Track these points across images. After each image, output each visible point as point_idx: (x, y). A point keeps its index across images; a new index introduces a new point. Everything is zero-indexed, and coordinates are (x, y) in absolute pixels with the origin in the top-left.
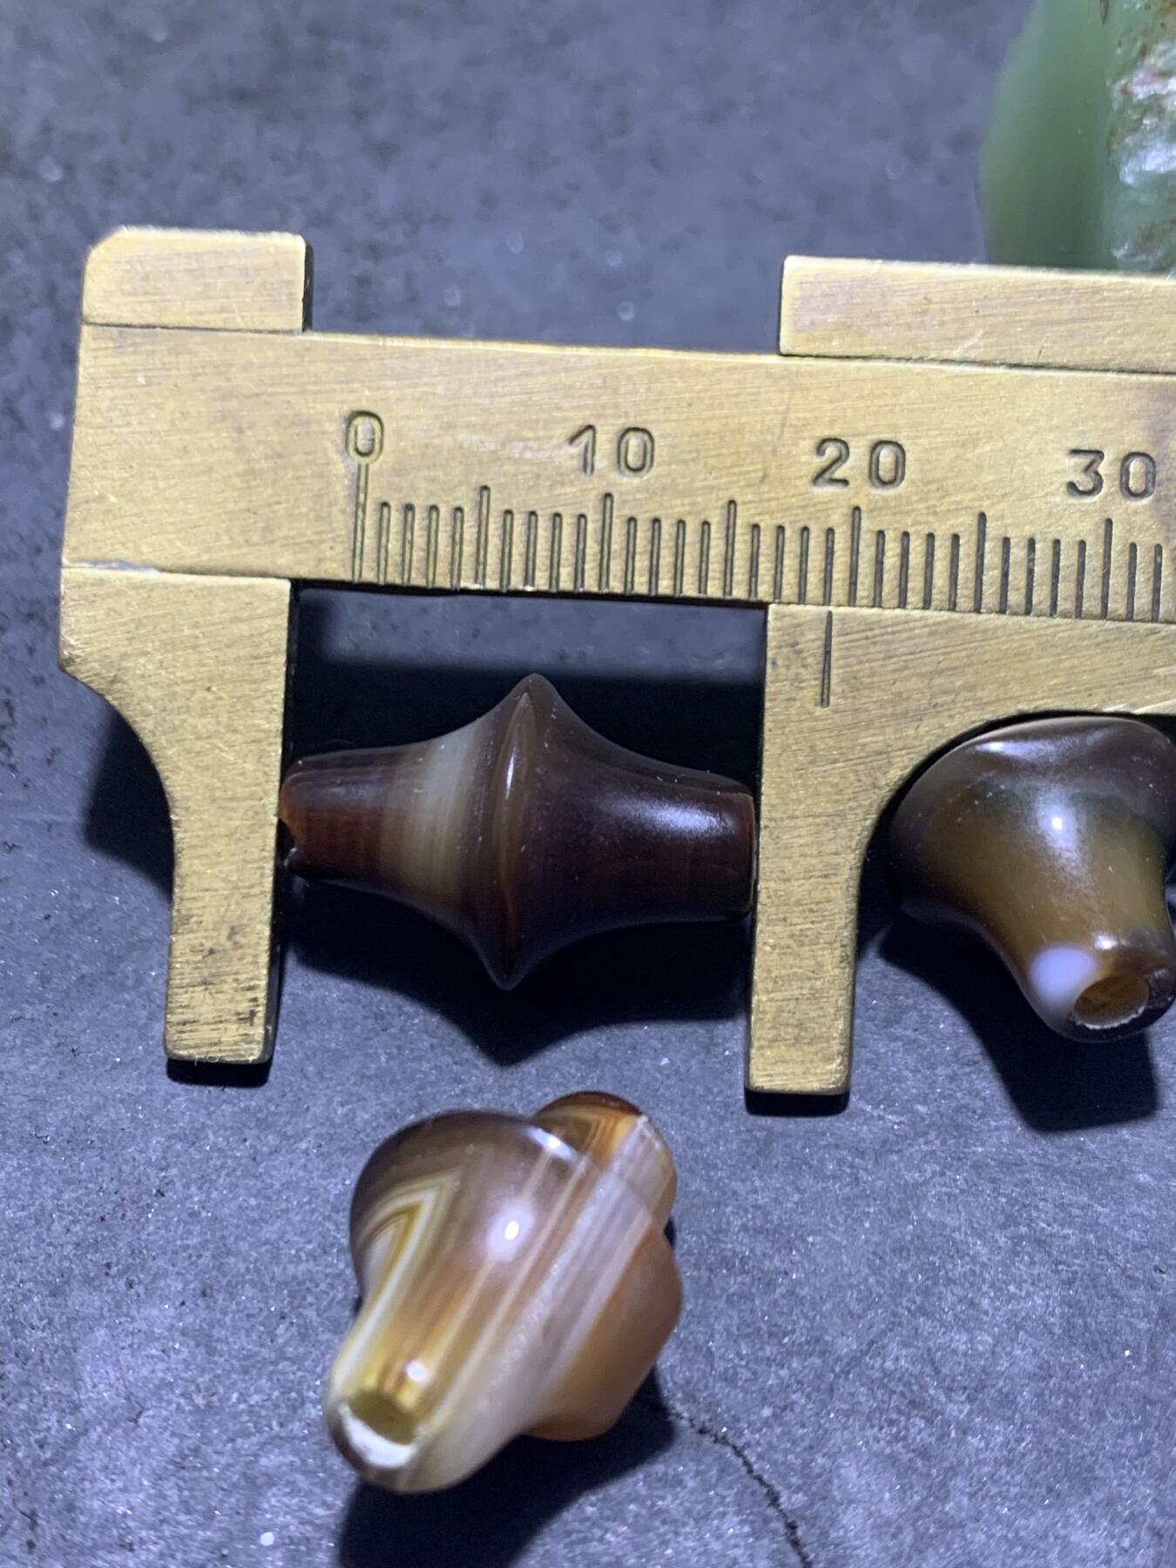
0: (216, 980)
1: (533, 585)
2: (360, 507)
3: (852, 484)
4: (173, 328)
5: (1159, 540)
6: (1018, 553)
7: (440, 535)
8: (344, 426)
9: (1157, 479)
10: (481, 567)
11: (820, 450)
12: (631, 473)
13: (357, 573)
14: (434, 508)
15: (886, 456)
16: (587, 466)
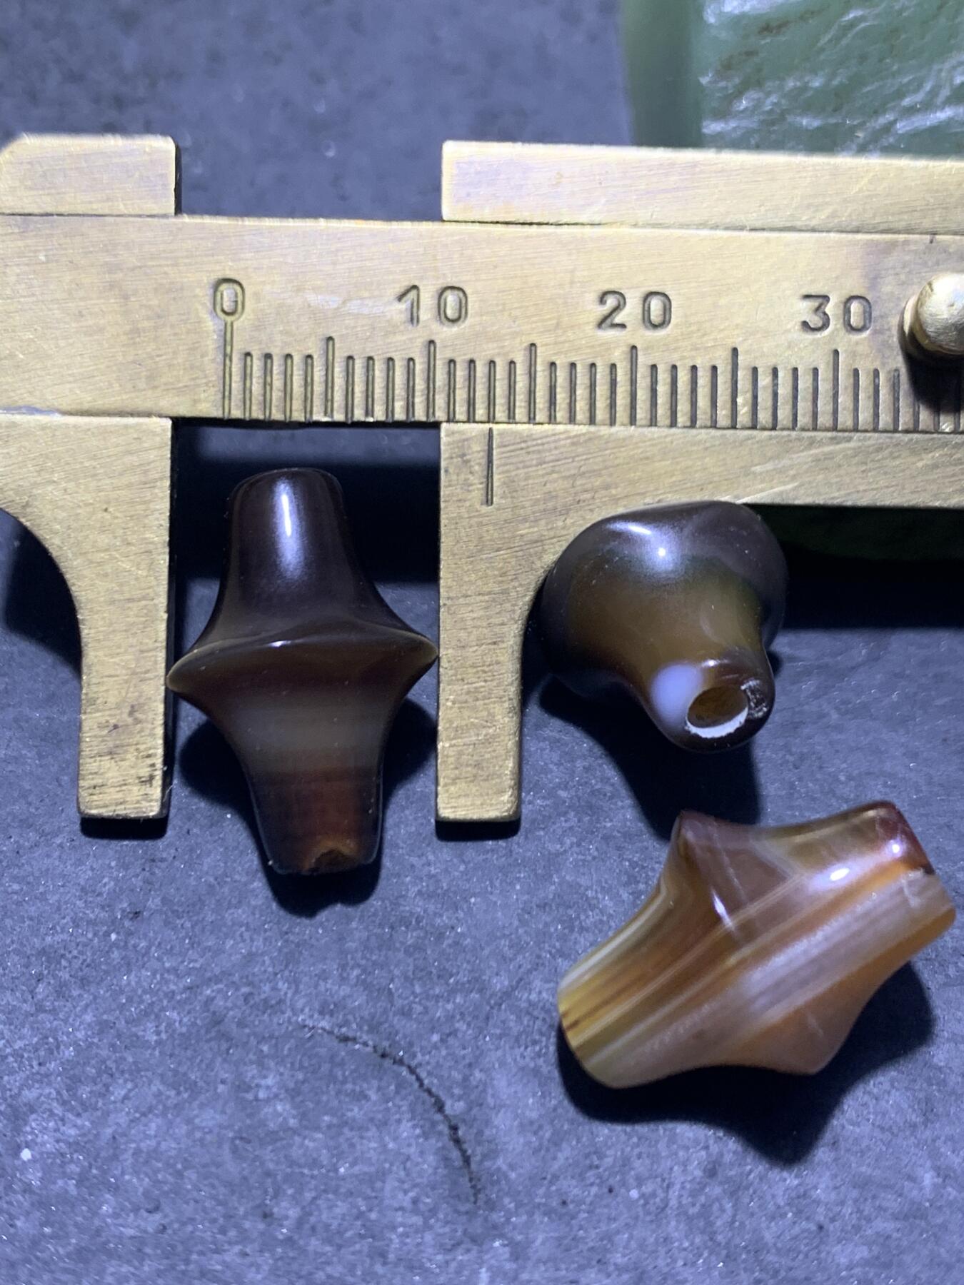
0: (119, 751)
1: (373, 416)
2: (227, 356)
3: (629, 328)
4: (69, 215)
5: (877, 365)
6: (764, 380)
7: (295, 378)
8: (212, 291)
9: (873, 315)
10: (329, 404)
11: (602, 300)
12: (450, 323)
13: (227, 410)
14: (289, 356)
15: (656, 304)
16: (413, 319)
